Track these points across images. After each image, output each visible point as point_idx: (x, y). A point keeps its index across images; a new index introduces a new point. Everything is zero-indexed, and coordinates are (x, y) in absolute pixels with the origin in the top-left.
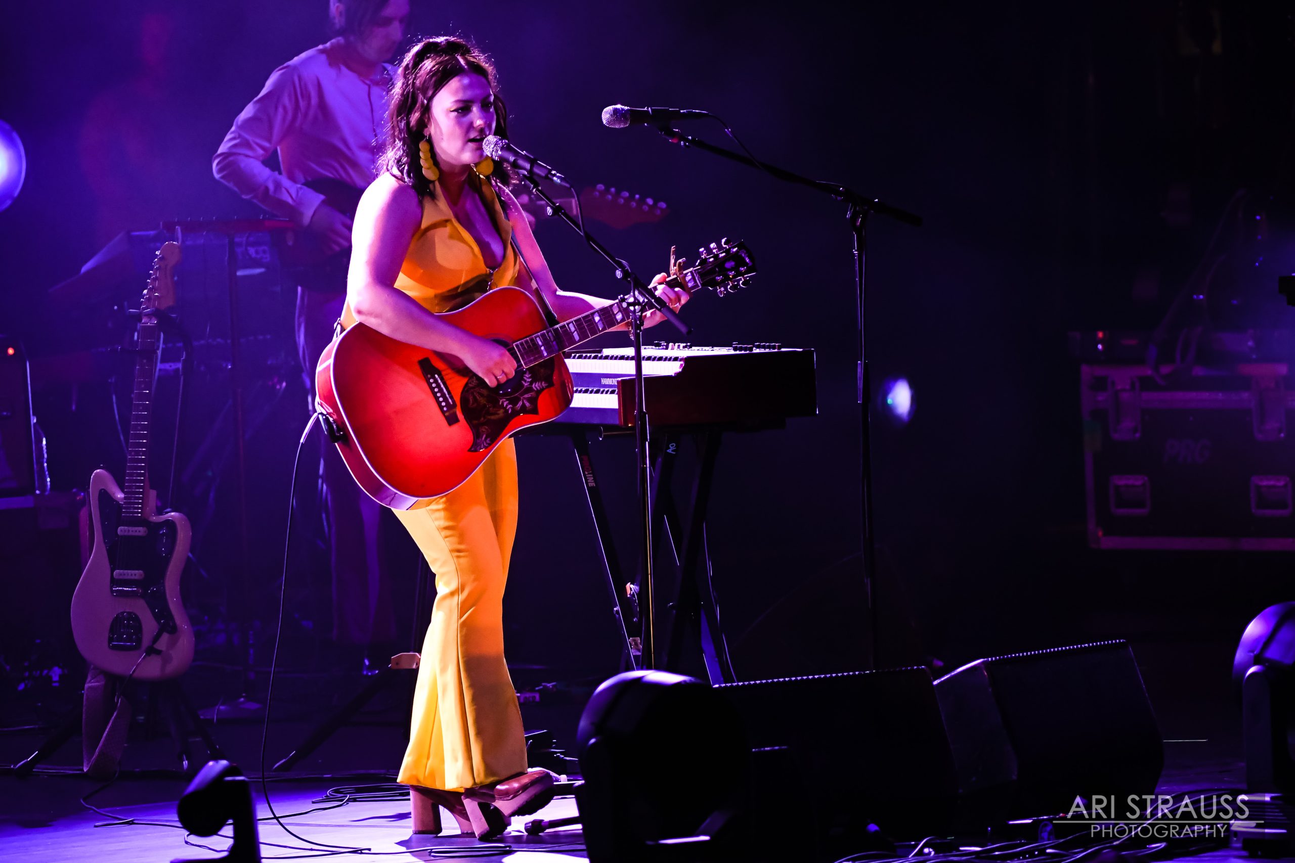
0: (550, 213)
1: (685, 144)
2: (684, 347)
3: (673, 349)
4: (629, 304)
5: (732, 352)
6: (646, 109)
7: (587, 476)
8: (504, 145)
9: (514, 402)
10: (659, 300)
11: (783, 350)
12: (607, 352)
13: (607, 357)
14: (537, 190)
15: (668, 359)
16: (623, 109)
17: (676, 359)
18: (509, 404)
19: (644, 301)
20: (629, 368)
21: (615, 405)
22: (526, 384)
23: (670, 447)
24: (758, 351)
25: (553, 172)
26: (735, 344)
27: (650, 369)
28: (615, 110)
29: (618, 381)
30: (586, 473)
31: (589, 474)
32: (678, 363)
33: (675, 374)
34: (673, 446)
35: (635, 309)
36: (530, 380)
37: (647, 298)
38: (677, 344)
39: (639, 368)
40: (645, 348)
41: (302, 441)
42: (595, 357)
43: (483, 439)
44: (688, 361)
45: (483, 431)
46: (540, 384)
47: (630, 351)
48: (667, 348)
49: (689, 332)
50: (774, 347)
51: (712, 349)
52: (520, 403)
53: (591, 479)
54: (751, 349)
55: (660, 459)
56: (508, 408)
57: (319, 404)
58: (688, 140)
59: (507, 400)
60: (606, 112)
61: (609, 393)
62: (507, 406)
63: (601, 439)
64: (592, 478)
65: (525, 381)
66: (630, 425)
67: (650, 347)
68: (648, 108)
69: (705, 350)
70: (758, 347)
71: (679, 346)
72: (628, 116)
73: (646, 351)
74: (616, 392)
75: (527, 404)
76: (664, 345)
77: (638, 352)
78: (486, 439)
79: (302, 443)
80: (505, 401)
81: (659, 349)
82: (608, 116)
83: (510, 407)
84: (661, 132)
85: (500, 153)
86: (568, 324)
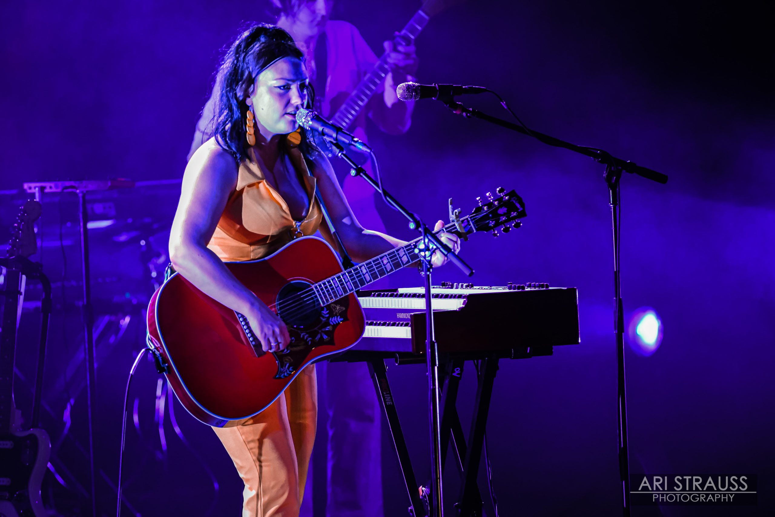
0: (353, 174)
1: (467, 115)
2: (467, 286)
3: (457, 288)
4: (421, 250)
5: (507, 290)
6: (433, 85)
7: (385, 396)
8: (314, 116)
9: (313, 335)
10: (445, 247)
11: (550, 288)
12: (401, 291)
13: (402, 295)
14: (342, 154)
15: (453, 297)
16: (414, 85)
17: (460, 296)
18: (309, 337)
19: (433, 248)
20: (420, 304)
21: (409, 336)
22: (324, 320)
23: (455, 371)
24: (529, 289)
25: (356, 139)
26: (509, 284)
27: (438, 305)
28: (408, 87)
29: (411, 316)
30: (385, 393)
31: (387, 394)
32: (462, 301)
33: (459, 309)
34: (457, 370)
35: (425, 255)
36: (328, 315)
37: (436, 245)
38: (460, 284)
39: (429, 304)
40: (434, 288)
41: (131, 372)
42: (392, 296)
43: (287, 367)
44: (470, 297)
45: (286, 361)
46: (336, 318)
47: (421, 290)
48: (452, 288)
49: (471, 274)
50: (542, 286)
51: (490, 288)
52: (319, 336)
53: (388, 399)
54: (523, 288)
55: (447, 381)
56: (308, 341)
57: (149, 339)
58: (469, 111)
59: (307, 333)
60: (400, 88)
61: (403, 325)
62: (307, 338)
63: (397, 364)
64: (390, 398)
65: (323, 317)
66: (421, 353)
67: (438, 286)
68: (435, 85)
69: (484, 289)
70: (529, 286)
71: (462, 286)
72: (419, 91)
73: (434, 291)
74: (409, 325)
75: (325, 337)
76: (450, 285)
77: (428, 290)
78: (288, 368)
79: (132, 374)
80: (305, 335)
81: (445, 288)
82: (401, 91)
83: (310, 340)
84: (447, 105)
85: (310, 123)
86: (360, 267)
